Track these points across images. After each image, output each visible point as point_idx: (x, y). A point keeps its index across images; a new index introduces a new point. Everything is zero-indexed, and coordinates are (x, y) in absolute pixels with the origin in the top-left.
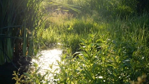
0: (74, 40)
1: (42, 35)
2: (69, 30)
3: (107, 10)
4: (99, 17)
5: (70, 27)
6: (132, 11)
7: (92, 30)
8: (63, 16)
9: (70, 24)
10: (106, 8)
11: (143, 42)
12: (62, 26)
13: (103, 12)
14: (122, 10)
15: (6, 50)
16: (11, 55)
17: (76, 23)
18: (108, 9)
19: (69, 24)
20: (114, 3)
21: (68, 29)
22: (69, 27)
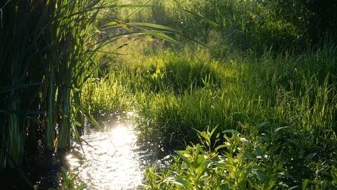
0: (166, 108)
1: (91, 94)
2: (155, 78)
3: (242, 30)
4: (224, 47)
5: (157, 72)
6: (299, 33)
7: (207, 81)
8: (142, 44)
9: (157, 64)
10: (240, 25)
11: (324, 120)
12: (139, 69)
13: (233, 35)
14: (276, 31)
15: (6, 138)
16: (19, 150)
17: (170, 62)
18: (243, 28)
19: (155, 64)
20: (258, 14)
21: (153, 77)
22: (154, 71)
